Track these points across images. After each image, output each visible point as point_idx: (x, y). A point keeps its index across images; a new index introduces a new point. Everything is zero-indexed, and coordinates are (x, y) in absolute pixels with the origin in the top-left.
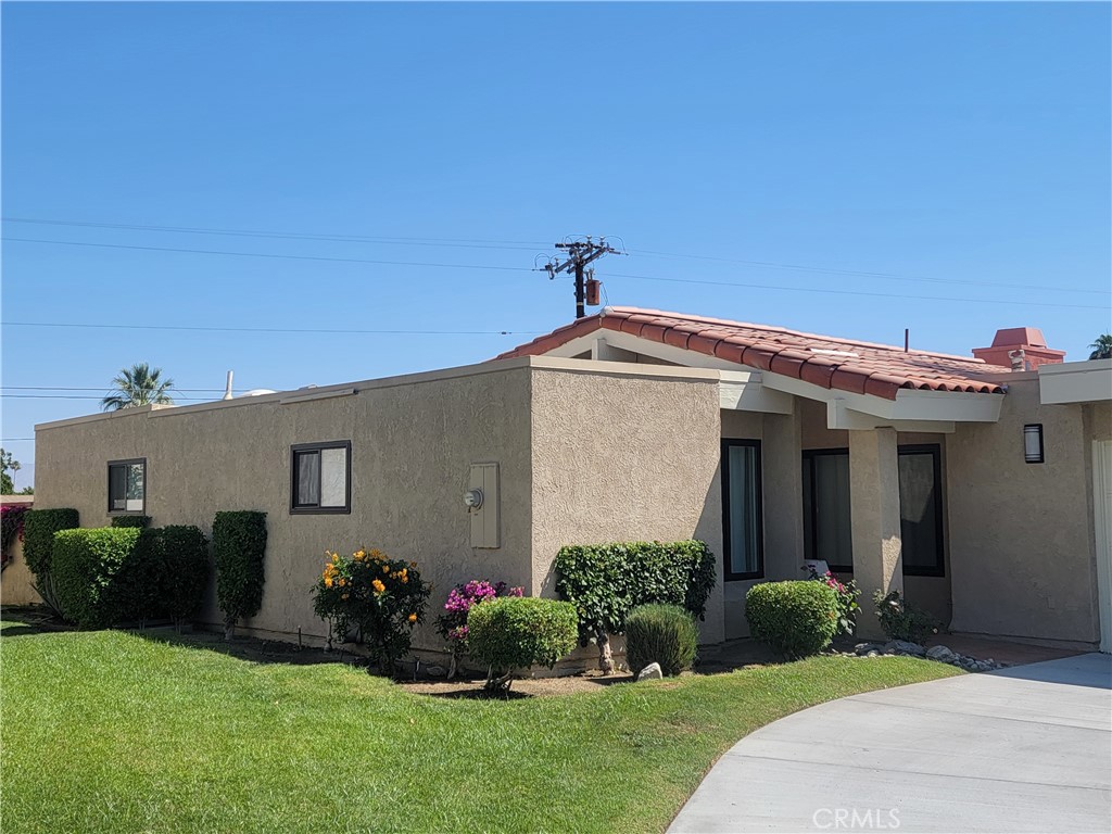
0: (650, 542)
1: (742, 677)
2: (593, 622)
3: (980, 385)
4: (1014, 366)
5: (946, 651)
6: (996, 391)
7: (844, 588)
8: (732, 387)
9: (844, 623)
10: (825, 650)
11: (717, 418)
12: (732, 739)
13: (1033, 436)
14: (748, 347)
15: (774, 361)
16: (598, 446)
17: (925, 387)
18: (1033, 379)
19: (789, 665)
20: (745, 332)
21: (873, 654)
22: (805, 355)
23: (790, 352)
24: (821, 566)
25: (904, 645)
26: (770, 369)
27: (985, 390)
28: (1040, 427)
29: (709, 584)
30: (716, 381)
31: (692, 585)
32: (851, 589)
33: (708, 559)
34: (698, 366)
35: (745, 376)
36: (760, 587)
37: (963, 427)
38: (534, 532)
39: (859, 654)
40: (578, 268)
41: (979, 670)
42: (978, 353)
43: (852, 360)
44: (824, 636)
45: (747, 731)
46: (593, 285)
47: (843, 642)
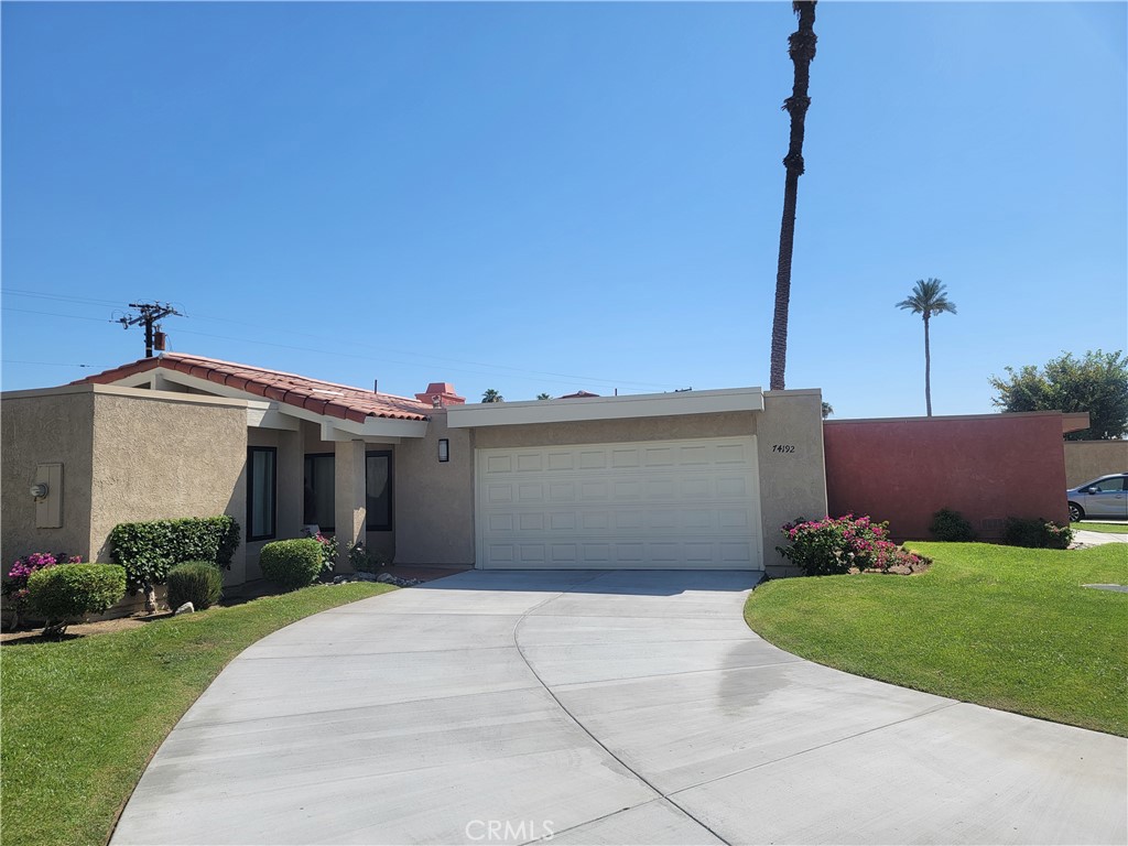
0: (190, 518)
1: (253, 607)
2: (141, 577)
3: (415, 415)
4: (435, 405)
5: (389, 576)
6: (423, 419)
7: (328, 542)
8: (256, 412)
9: (327, 564)
10: (313, 582)
11: (245, 432)
12: (239, 650)
13: (443, 445)
14: (269, 386)
15: (286, 396)
16: (150, 451)
17: (382, 416)
18: (444, 413)
19: (287, 595)
20: (268, 376)
21: (344, 582)
22: (308, 393)
23: (298, 390)
24: (315, 529)
25: (364, 575)
26: (284, 401)
27: (417, 418)
28: (447, 440)
29: (235, 544)
30: (245, 408)
31: (221, 546)
32: (333, 542)
33: (234, 528)
34: (232, 397)
35: (266, 405)
36: (271, 544)
37: (404, 439)
38: (93, 514)
39: (336, 583)
40: (148, 323)
41: (407, 586)
42: (418, 396)
43: (339, 398)
44: (313, 573)
45: (252, 642)
46: (160, 337)
47: (326, 576)
